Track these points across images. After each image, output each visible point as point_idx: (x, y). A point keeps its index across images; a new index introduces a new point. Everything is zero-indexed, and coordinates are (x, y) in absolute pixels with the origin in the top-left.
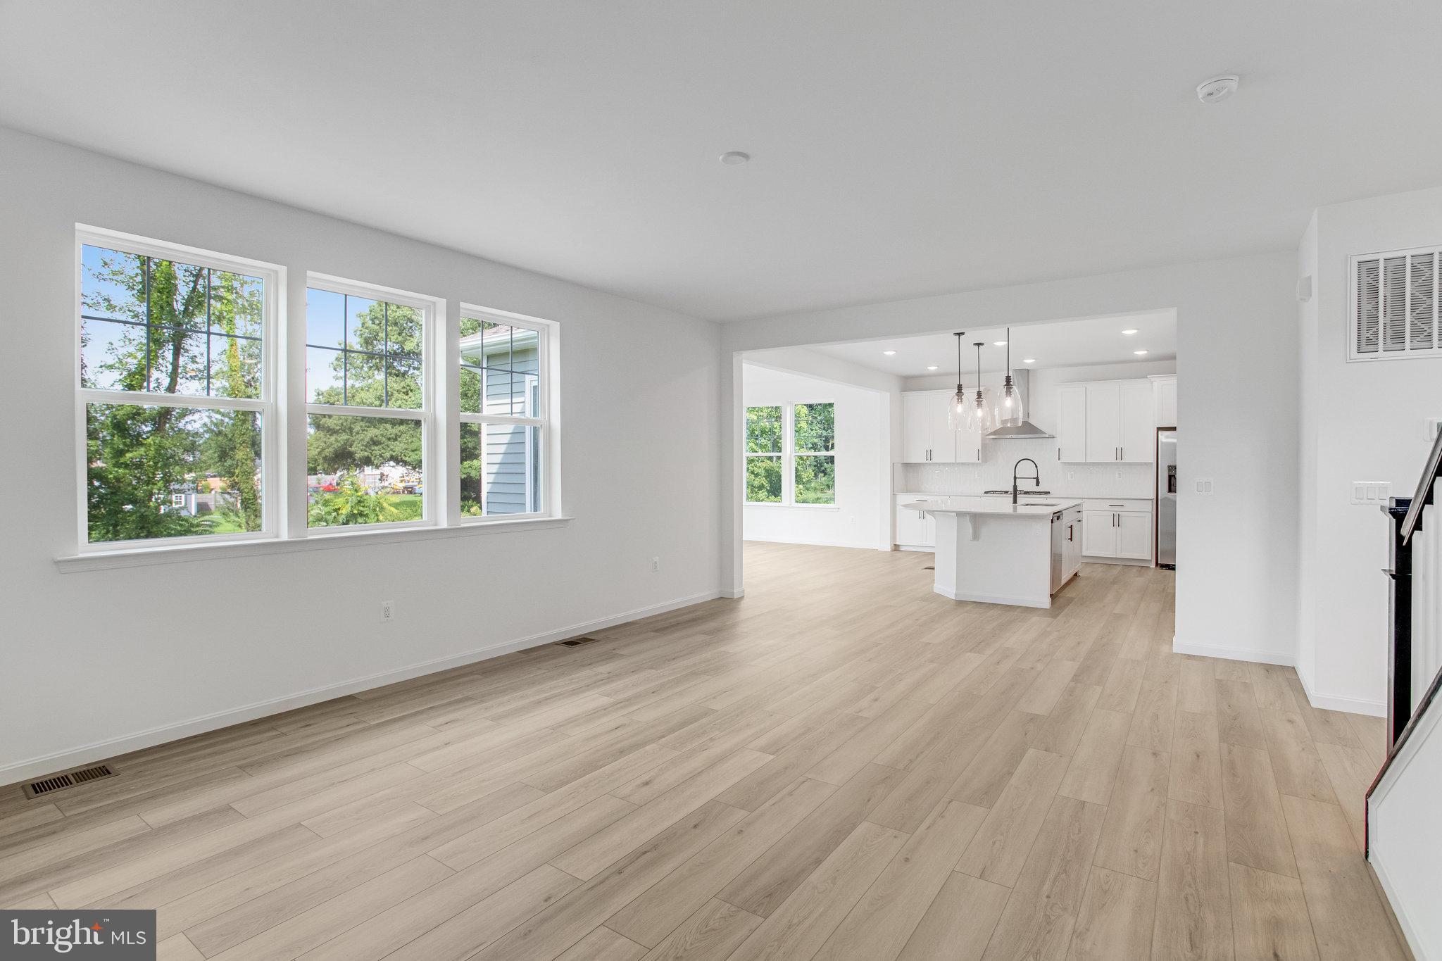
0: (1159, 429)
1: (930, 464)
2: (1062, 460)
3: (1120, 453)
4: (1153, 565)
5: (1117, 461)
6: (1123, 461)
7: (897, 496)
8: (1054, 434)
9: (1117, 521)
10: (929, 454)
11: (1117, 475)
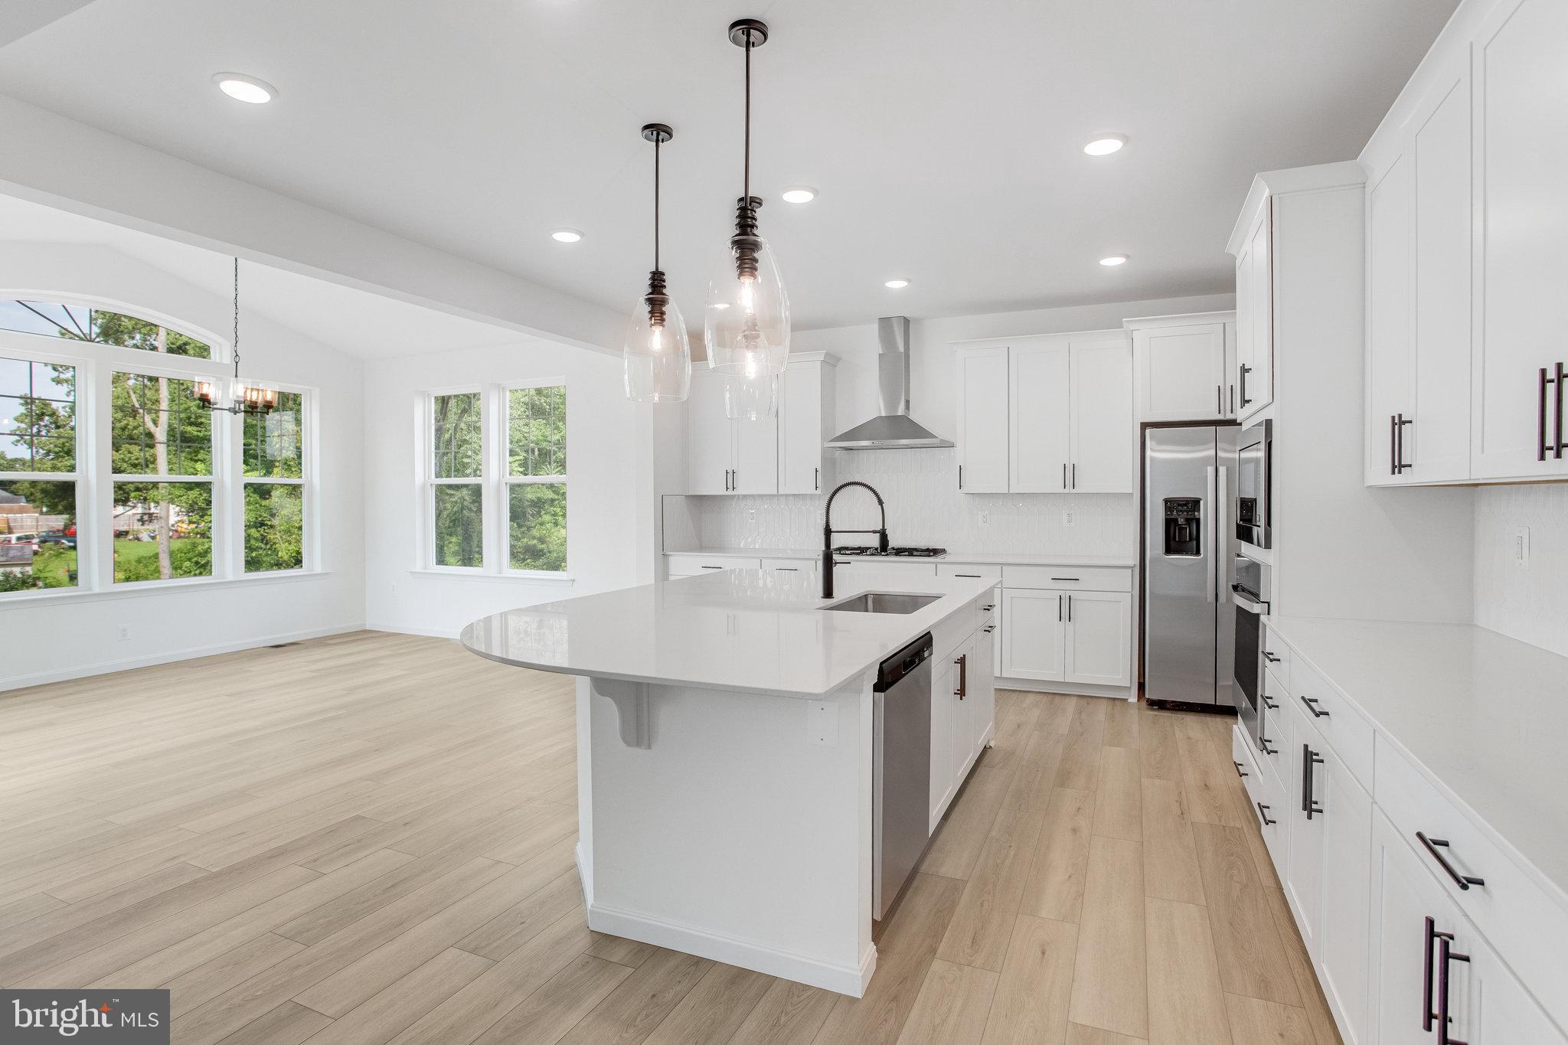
0: (1145, 426)
1: (733, 497)
2: (965, 489)
3: (1070, 473)
4: (1133, 699)
5: (1066, 491)
6: (1075, 491)
7: (671, 559)
8: (952, 440)
9: (1066, 610)
10: (731, 475)
11: (1065, 517)
